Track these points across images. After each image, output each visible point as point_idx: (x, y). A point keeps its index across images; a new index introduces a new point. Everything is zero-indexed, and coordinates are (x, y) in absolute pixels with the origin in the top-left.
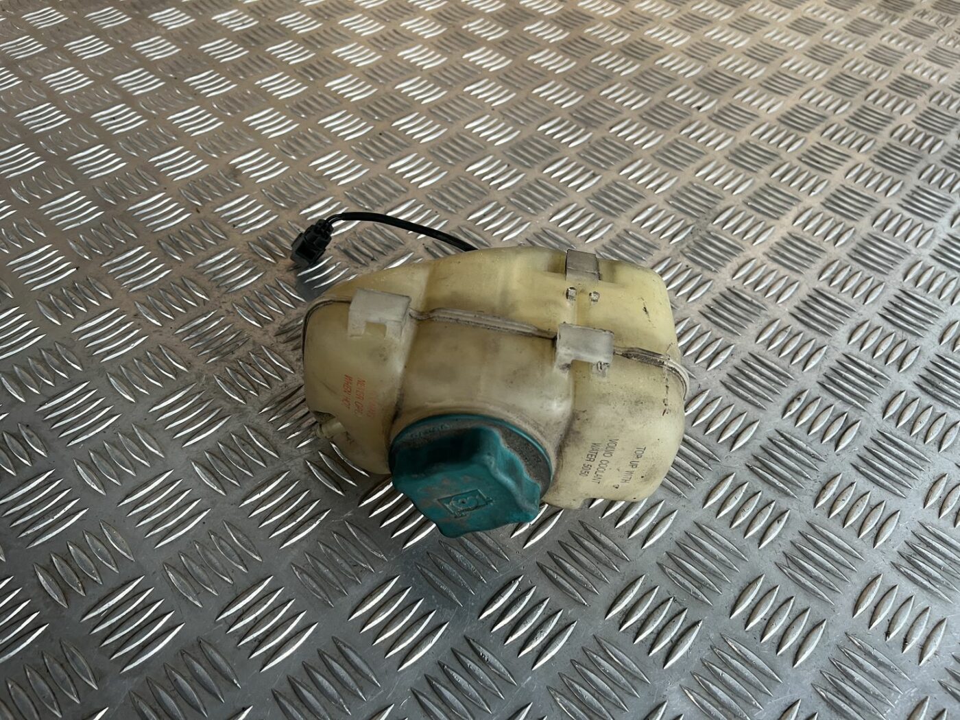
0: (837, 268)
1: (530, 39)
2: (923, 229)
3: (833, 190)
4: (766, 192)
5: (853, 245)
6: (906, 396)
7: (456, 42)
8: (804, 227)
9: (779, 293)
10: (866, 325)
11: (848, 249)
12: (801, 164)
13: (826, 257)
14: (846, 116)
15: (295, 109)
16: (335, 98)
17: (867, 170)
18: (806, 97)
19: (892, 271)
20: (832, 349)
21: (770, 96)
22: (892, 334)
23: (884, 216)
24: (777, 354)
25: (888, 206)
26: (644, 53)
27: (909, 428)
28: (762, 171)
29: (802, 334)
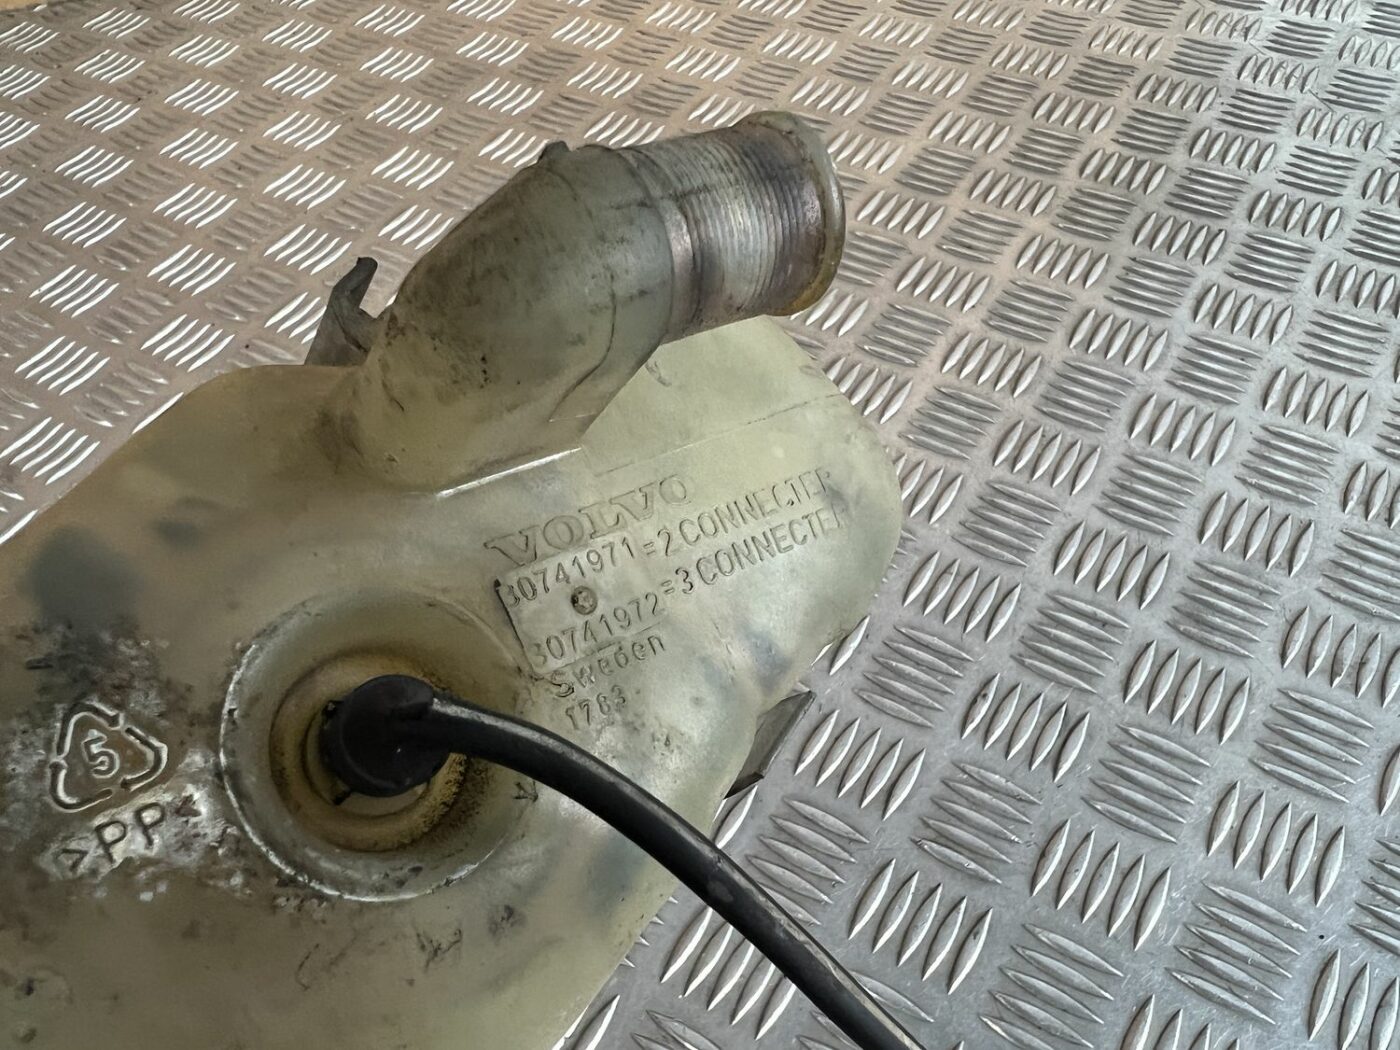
0: (1020, 437)
1: (478, 116)
2: (1150, 334)
3: (997, 293)
4: (891, 319)
5: (1041, 389)
6: (1157, 650)
7: (357, 146)
8: (961, 372)
9: (933, 502)
10: (1080, 532)
11: (1034, 398)
12: (942, 255)
13: (1001, 420)
14: (1005, 153)
15: (100, 332)
16: (166, 296)
17: (1049, 244)
18: (938, 130)
19: (1109, 424)
20: (1029, 589)
21: (881, 141)
22: (1121, 540)
23: (1086, 325)
24: (940, 618)
25: (1088, 304)
26: (669, 104)
27: (1167, 709)
28: (882, 282)
29: (977, 573)
